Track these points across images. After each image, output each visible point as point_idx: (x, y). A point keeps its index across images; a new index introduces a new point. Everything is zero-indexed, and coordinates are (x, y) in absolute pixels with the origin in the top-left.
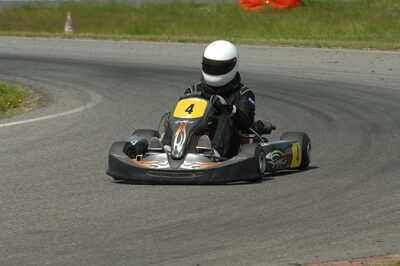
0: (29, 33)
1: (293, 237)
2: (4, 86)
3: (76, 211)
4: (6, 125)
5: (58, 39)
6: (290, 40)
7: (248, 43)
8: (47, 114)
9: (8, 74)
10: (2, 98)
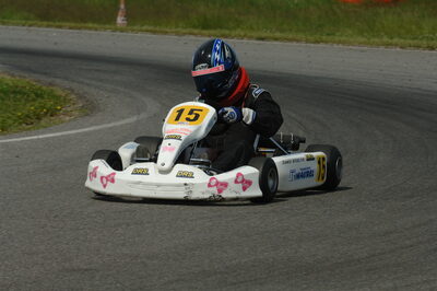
0: (73, 25)
1: (391, 285)
2: (40, 89)
3: (123, 245)
4: (41, 137)
5: (108, 33)
6: (395, 40)
7: (344, 43)
8: (92, 125)
9: (45, 74)
10: (37, 104)
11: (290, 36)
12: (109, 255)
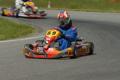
2: (27, 26)
5: (46, 10)
10: (26, 30)
11: (96, 10)
12: (47, 71)
